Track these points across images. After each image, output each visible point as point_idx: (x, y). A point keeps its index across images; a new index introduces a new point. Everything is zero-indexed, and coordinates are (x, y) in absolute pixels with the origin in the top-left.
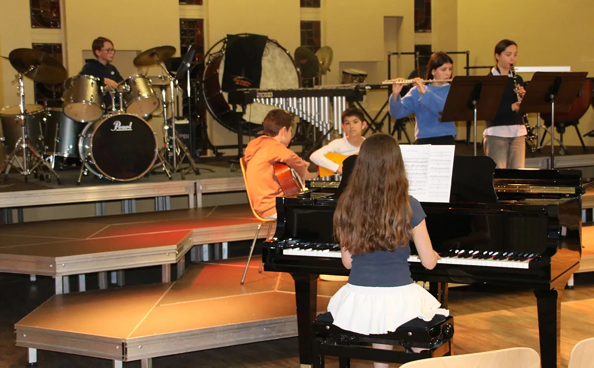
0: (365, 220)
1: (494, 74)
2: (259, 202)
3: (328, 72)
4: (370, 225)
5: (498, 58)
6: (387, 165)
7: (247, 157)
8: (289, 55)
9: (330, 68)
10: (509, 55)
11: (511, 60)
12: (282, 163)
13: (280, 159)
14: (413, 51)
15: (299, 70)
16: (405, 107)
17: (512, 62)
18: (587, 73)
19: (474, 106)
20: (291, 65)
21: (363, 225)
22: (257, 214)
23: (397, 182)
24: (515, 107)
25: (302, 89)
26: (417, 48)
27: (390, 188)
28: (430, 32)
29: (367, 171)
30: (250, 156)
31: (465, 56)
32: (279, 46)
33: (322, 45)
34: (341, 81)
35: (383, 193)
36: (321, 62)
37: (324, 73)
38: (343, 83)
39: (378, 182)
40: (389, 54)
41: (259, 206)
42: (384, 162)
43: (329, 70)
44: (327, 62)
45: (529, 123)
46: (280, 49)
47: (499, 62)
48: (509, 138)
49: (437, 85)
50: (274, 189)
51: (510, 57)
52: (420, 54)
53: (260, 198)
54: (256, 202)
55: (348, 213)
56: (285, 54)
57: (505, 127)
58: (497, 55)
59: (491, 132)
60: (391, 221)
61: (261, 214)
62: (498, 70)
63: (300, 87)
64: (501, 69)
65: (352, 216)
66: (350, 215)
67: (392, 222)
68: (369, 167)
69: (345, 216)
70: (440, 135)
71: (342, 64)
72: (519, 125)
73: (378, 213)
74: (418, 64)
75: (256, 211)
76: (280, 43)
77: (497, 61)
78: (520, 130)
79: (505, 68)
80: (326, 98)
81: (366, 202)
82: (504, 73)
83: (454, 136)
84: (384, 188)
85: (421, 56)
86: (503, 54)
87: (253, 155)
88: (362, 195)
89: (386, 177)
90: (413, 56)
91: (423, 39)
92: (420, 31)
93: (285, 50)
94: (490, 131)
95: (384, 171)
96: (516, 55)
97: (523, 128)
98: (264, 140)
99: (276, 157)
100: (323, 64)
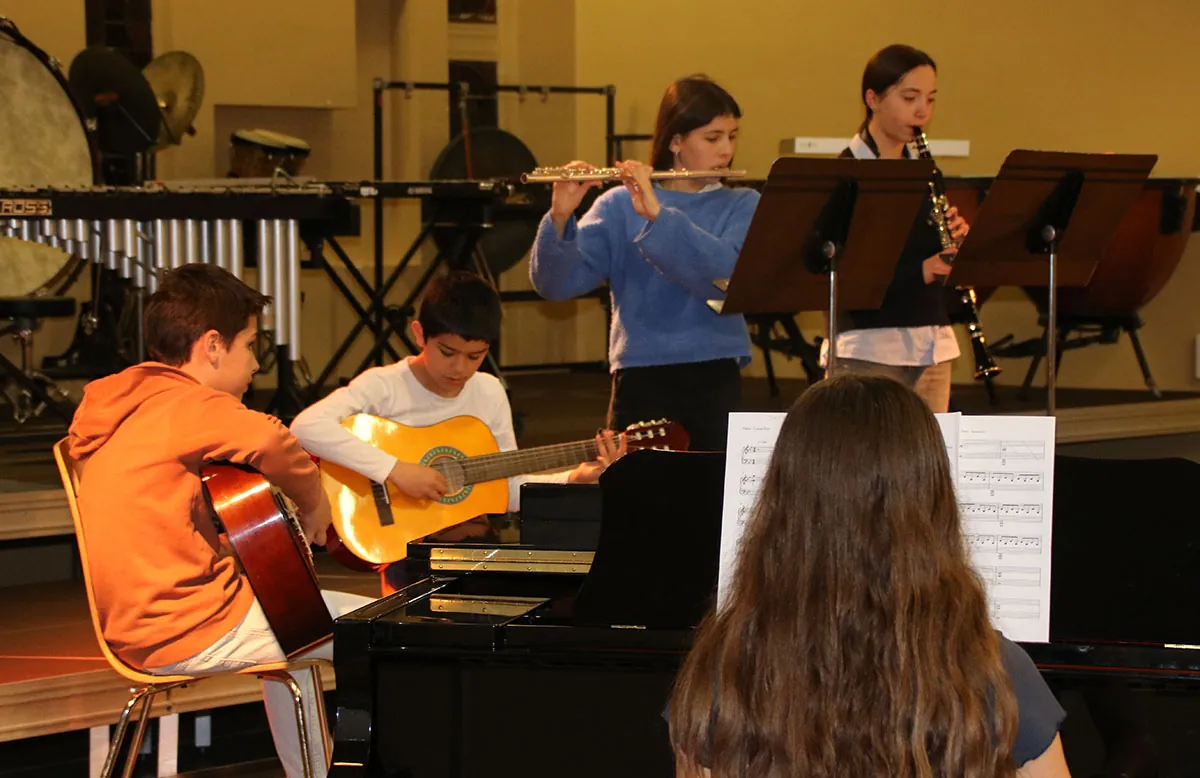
0: (819, 728)
1: (858, 156)
2: (133, 614)
3: (186, 137)
4: (843, 751)
5: (873, 106)
6: (897, 505)
7: (83, 443)
8: (57, 74)
9: (195, 124)
10: (910, 100)
11: (918, 114)
12: (237, 465)
13: (233, 452)
14: (444, 79)
15: (92, 125)
16: (587, 263)
17: (917, 122)
18: (1153, 159)
19: (828, 262)
20: (64, 110)
21: (815, 749)
22: (116, 655)
23: (943, 583)
24: (934, 267)
25: (104, 188)
26: (458, 69)
27: (919, 605)
28: (494, 22)
29: (815, 521)
30: (94, 438)
31: (601, 101)
32: (21, 41)
33: (158, 49)
34: (227, 168)
35: (887, 621)
36: (163, 104)
37: (174, 140)
38: (233, 175)
39: (859, 576)
40: (378, 84)
41: (135, 626)
42: (881, 491)
43: (192, 131)
44: (182, 103)
45: (981, 325)
46: (23, 50)
47: (875, 116)
48: (906, 368)
49: (687, 189)
50: (196, 562)
51: (913, 107)
52: (472, 90)
53: (144, 595)
54: (123, 612)
55: (745, 700)
56: (44, 70)
57: (895, 333)
58: (870, 93)
59: (852, 347)
60: (936, 742)
61: (136, 656)
62: (870, 142)
63: (96, 182)
64: (879, 140)
65: (760, 709)
66: (753, 706)
67: (943, 747)
68: (818, 506)
69: (730, 711)
70: (698, 359)
71: (222, 110)
72: (937, 327)
73: (875, 703)
74: (465, 121)
75: (109, 644)
76: (24, 32)
77: (870, 112)
78: (940, 343)
79: (893, 138)
80: (234, 223)
81: (816, 651)
82: (890, 153)
83: (738, 360)
84: (893, 601)
85: (471, 97)
86: (894, 95)
87: (111, 435)
88: (800, 621)
89: (896, 553)
90: (445, 94)
91: (471, 42)
92: (463, 16)
93: (42, 57)
94: (848, 343)
95: (886, 527)
96: (930, 100)
97: (946, 336)
98: (150, 379)
99: (214, 441)
100: (168, 108)
